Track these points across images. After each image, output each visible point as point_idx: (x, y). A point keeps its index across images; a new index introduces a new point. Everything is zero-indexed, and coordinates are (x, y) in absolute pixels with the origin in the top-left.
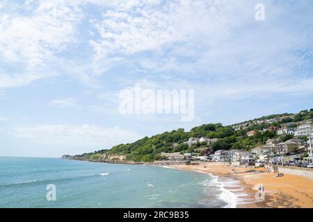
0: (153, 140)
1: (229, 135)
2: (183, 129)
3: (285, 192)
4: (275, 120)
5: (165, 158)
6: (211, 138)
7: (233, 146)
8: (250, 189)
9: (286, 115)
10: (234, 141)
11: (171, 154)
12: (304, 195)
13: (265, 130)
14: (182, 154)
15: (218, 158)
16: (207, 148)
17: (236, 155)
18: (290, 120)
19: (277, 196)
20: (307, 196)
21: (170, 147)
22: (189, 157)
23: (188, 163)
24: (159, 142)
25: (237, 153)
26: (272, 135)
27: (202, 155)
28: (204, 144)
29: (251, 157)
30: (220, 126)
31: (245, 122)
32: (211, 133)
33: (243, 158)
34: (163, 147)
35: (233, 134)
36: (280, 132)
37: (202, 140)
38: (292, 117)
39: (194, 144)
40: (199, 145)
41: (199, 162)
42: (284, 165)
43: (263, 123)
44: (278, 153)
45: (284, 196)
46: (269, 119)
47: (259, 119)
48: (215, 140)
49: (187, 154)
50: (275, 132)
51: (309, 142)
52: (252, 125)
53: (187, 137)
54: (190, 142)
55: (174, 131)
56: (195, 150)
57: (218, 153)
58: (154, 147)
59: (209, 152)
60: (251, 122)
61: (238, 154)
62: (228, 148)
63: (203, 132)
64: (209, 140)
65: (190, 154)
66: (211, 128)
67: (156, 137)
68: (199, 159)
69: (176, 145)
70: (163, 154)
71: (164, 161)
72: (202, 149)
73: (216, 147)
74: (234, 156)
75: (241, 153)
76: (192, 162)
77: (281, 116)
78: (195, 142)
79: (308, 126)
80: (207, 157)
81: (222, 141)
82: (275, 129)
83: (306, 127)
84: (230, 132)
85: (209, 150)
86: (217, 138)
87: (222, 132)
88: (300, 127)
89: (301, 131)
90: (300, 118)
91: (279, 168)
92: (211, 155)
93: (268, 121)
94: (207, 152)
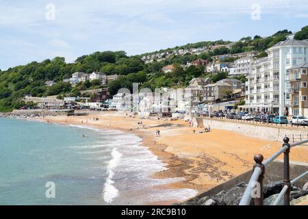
0: (10, 76)
1: (136, 71)
2: (63, 59)
3: (210, 154)
4: (204, 50)
5: (32, 106)
6: (108, 74)
8: (163, 151)
9: (220, 42)
10: (144, 79)
11: (42, 99)
12: (234, 157)
13: (189, 64)
14: (60, 98)
16: (100, 90)
18: (225, 51)
19: (199, 159)
20: (238, 158)
21: (41, 87)
22: (73, 103)
23: (70, 113)
24: (21, 79)
26: (199, 73)
27: (93, 101)
28: (97, 83)
30: (122, 55)
31: (161, 51)
32: (109, 66)
34: (28, 87)
35: (142, 69)
36: (210, 68)
37: (93, 77)
38: (228, 47)
39: (80, 83)
40: (88, 85)
41: (87, 111)
42: (211, 117)
43: (187, 54)
44: (205, 99)
45: (208, 160)
46: (196, 47)
47: (182, 48)
48: (114, 77)
49: (68, 99)
50: (203, 68)
51: (247, 83)
52: (170, 57)
53: (69, 70)
54: (75, 79)
55: (48, 61)
56: (82, 92)
58: (12, 87)
59: (104, 97)
60: (170, 51)
63: (97, 64)
64: (104, 76)
65: (73, 99)
66: (108, 58)
67: (16, 69)
68: (88, 107)
69: (50, 84)
70: (28, 99)
71: (29, 111)
72: (92, 91)
76: (76, 112)
77: (213, 44)
78: (83, 79)
79: (249, 61)
80: (101, 104)
81: (125, 79)
82: (203, 64)
83: (246, 61)
84: (138, 65)
85: (104, 93)
86: (118, 74)
87: (126, 66)
88: (238, 62)
89: (238, 68)
90: (240, 48)
91: (204, 120)
92: (106, 101)
93: (194, 50)
94: (101, 96)
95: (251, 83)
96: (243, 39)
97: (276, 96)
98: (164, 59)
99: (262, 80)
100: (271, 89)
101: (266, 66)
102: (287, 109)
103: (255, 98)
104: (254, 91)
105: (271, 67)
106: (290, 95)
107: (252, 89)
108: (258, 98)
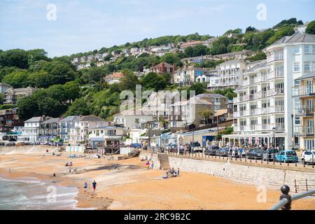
1: (63, 81)
4: (171, 50)
6: (16, 86)
7: (71, 108)
9: (195, 37)
10: (75, 95)
13: (147, 71)
15: (33, 137)
17: (77, 128)
18: (202, 51)
25: (80, 125)
29: (111, 133)
30: (40, 56)
31: (104, 50)
32: (18, 73)
33: (93, 136)
35: (72, 78)
36: (179, 77)
38: (207, 44)
43: (144, 55)
44: (171, 125)
47: (136, 46)
48: (26, 92)
50: (169, 77)
51: (236, 101)
57: (32, 124)
59: (9, 123)
60: (117, 49)
61: (82, 128)
62: (58, 112)
64: (10, 90)
66: (17, 60)
73: (29, 111)
74: (73, 132)
75: (90, 125)
77: (184, 40)
79: (238, 66)
80: (5, 134)
81: (45, 94)
82: (168, 70)
83: (233, 67)
84: (65, 72)
85: (10, 116)
86: (33, 86)
87: (46, 73)
88: (222, 68)
89: (222, 77)
90: (225, 46)
91: (170, 158)
92: (13, 131)
93: (155, 49)
94: (4, 122)
95: (241, 100)
96: (229, 32)
97: (280, 120)
98: (108, 63)
99: (258, 95)
100: (272, 109)
101: (264, 73)
102: (296, 140)
103: (248, 122)
104: (247, 112)
105: (271, 76)
106: (301, 119)
107: (243, 109)
108: (253, 122)
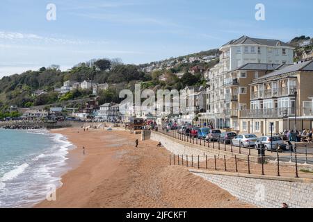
14: (46, 108)
15: (105, 115)
16: (89, 100)
26: (193, 81)
27: (79, 111)
28: (87, 92)
37: (84, 85)
40: (78, 94)
49: (53, 110)
50: (201, 76)
56: (70, 102)
57: (104, 108)
59: (92, 107)
64: (96, 85)
65: (59, 109)
68: (73, 118)
72: (81, 101)
73: (104, 98)
76: (59, 123)
78: (73, 88)
80: (88, 114)
82: (201, 71)
85: (92, 103)
86: (109, 82)
94: (88, 106)
